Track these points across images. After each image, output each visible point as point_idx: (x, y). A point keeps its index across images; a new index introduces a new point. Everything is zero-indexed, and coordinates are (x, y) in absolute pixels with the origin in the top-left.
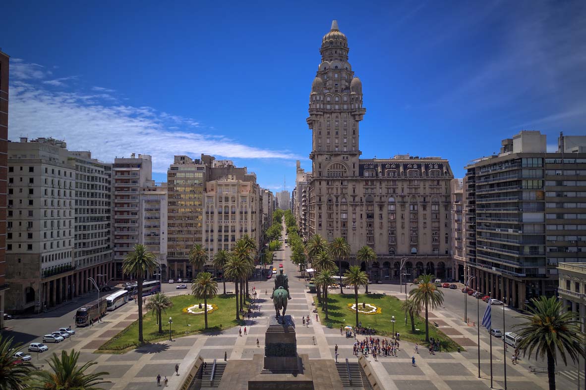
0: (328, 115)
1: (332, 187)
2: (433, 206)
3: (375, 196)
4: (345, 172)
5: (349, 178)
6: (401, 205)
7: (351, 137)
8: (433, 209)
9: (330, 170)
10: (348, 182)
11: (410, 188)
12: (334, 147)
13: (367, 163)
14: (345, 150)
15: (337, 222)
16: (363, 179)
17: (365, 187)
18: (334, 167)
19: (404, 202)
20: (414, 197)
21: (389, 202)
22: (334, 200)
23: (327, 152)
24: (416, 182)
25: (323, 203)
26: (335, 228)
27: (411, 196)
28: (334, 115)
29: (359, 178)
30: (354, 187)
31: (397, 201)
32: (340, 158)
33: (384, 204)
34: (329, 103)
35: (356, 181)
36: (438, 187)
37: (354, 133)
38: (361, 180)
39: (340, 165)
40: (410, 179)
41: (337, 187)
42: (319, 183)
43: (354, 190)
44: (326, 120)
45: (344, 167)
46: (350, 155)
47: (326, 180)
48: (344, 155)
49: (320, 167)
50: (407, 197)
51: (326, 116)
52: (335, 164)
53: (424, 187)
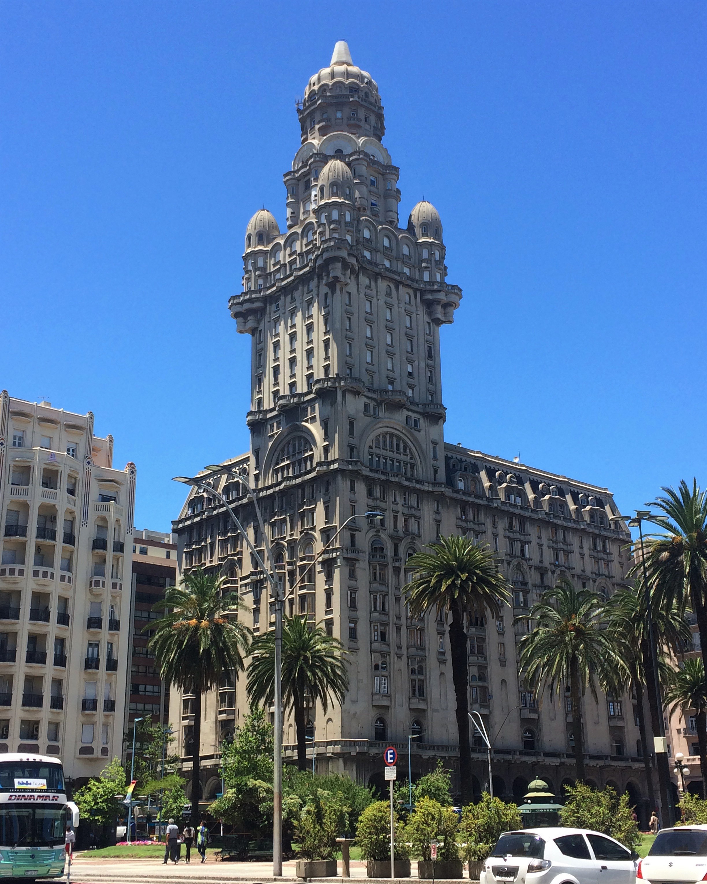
0: (367, 281)
1: (383, 505)
4: (413, 466)
5: (426, 487)
6: (541, 595)
7: (423, 365)
9: (375, 450)
10: (419, 500)
11: (553, 548)
12: (385, 381)
13: (454, 456)
14: (411, 396)
15: (399, 629)
16: (455, 496)
17: (460, 523)
18: (385, 443)
19: (545, 587)
20: (563, 576)
22: (389, 551)
23: (371, 390)
25: (361, 556)
26: (393, 649)
27: (558, 571)
28: (382, 285)
29: (448, 492)
30: (437, 517)
31: (530, 583)
32: (400, 418)
34: (368, 244)
35: (439, 497)
36: (605, 557)
37: (430, 356)
38: (451, 498)
39: (399, 438)
40: (555, 521)
41: (395, 508)
42: (349, 483)
43: (438, 526)
44: (363, 290)
45: (408, 451)
46: (424, 417)
47: (366, 479)
48: (408, 410)
49: (351, 432)
50: (550, 573)
51: (364, 280)
52: (387, 433)
53: (581, 551)
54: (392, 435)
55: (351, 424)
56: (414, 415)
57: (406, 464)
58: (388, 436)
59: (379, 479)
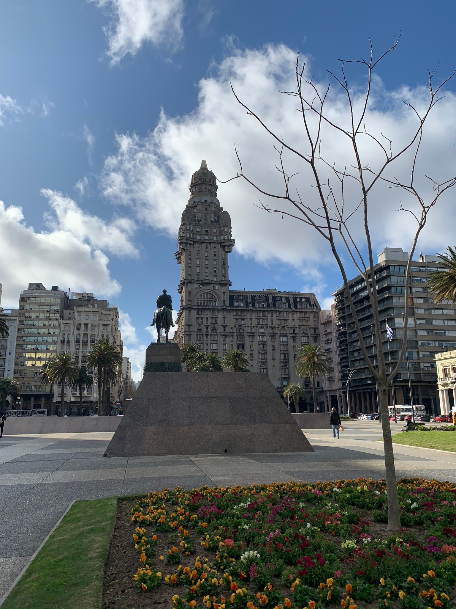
0: (198, 245)
1: (202, 316)
2: (302, 338)
3: (245, 327)
4: (215, 301)
5: (219, 308)
6: (271, 336)
7: (221, 268)
8: (303, 341)
9: (200, 299)
10: (218, 312)
11: (279, 320)
12: (204, 276)
13: (237, 294)
14: (215, 280)
16: (233, 308)
17: (235, 317)
18: (204, 296)
19: (274, 333)
20: (283, 328)
21: (259, 333)
22: (204, 330)
23: (198, 281)
24: (285, 313)
25: (192, 333)
27: (281, 327)
28: (204, 245)
29: (229, 308)
30: (225, 316)
31: (267, 332)
32: (210, 287)
33: (254, 335)
34: (198, 234)
35: (226, 310)
36: (306, 319)
37: (224, 264)
38: (231, 310)
39: (210, 294)
40: (279, 310)
41: (207, 316)
42: (188, 311)
43: (224, 320)
44: (196, 249)
45: (214, 297)
46: (220, 285)
47: (195, 309)
48: (213, 284)
49: (190, 295)
50: (277, 328)
51: (196, 245)
52: (205, 293)
53: (293, 318)
54: (207, 293)
55: (190, 293)
56: (216, 285)
57: (212, 301)
59: (201, 308)
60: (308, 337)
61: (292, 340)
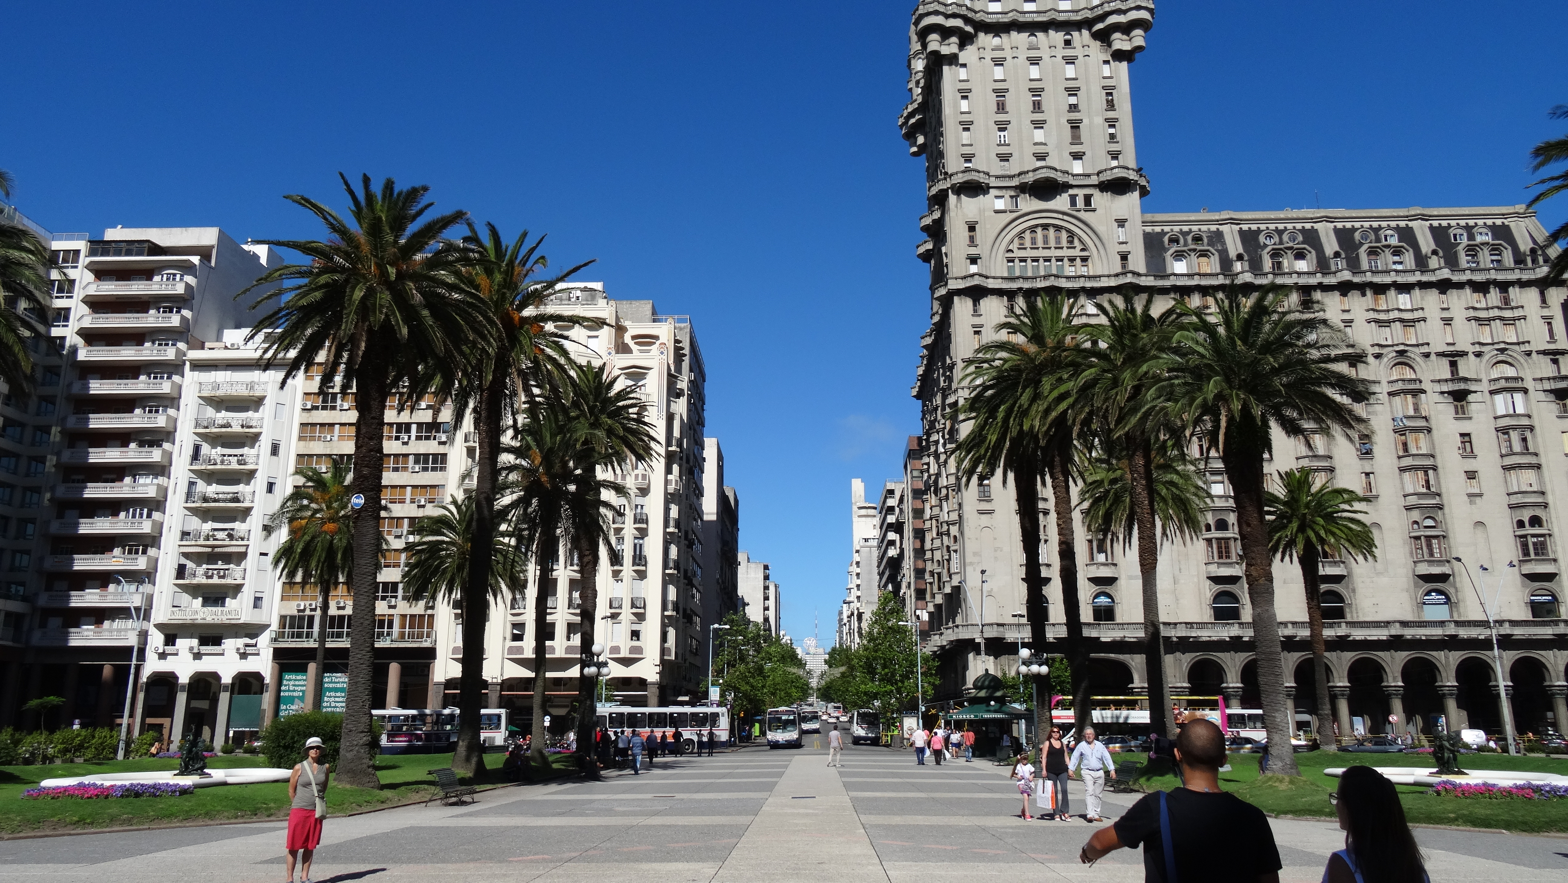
0: (995, 40)
2: (1499, 399)
4: (1085, 258)
5: (1105, 283)
7: (1099, 120)
8: (1501, 411)
9: (1017, 253)
11: (1379, 322)
12: (1031, 159)
13: (1177, 229)
14: (1079, 170)
16: (1167, 283)
18: (1034, 241)
19: (1363, 382)
20: (1403, 359)
23: (1004, 178)
24: (1403, 293)
27: (1390, 353)
28: (1019, 37)
29: (1149, 281)
32: (1058, 201)
36: (1507, 314)
37: (1110, 105)
38: (1156, 288)
39: (1058, 228)
40: (1375, 280)
42: (969, 304)
44: (987, 54)
45: (1076, 242)
46: (1102, 191)
47: (999, 292)
48: (1072, 187)
50: (1372, 359)
51: (988, 41)
52: (1037, 226)
53: (1446, 315)
54: (1045, 227)
55: (972, 228)
56: (1081, 193)
57: (1072, 260)
58: (1039, 230)
59: (1020, 289)
60: (1525, 391)
61: (1451, 409)
